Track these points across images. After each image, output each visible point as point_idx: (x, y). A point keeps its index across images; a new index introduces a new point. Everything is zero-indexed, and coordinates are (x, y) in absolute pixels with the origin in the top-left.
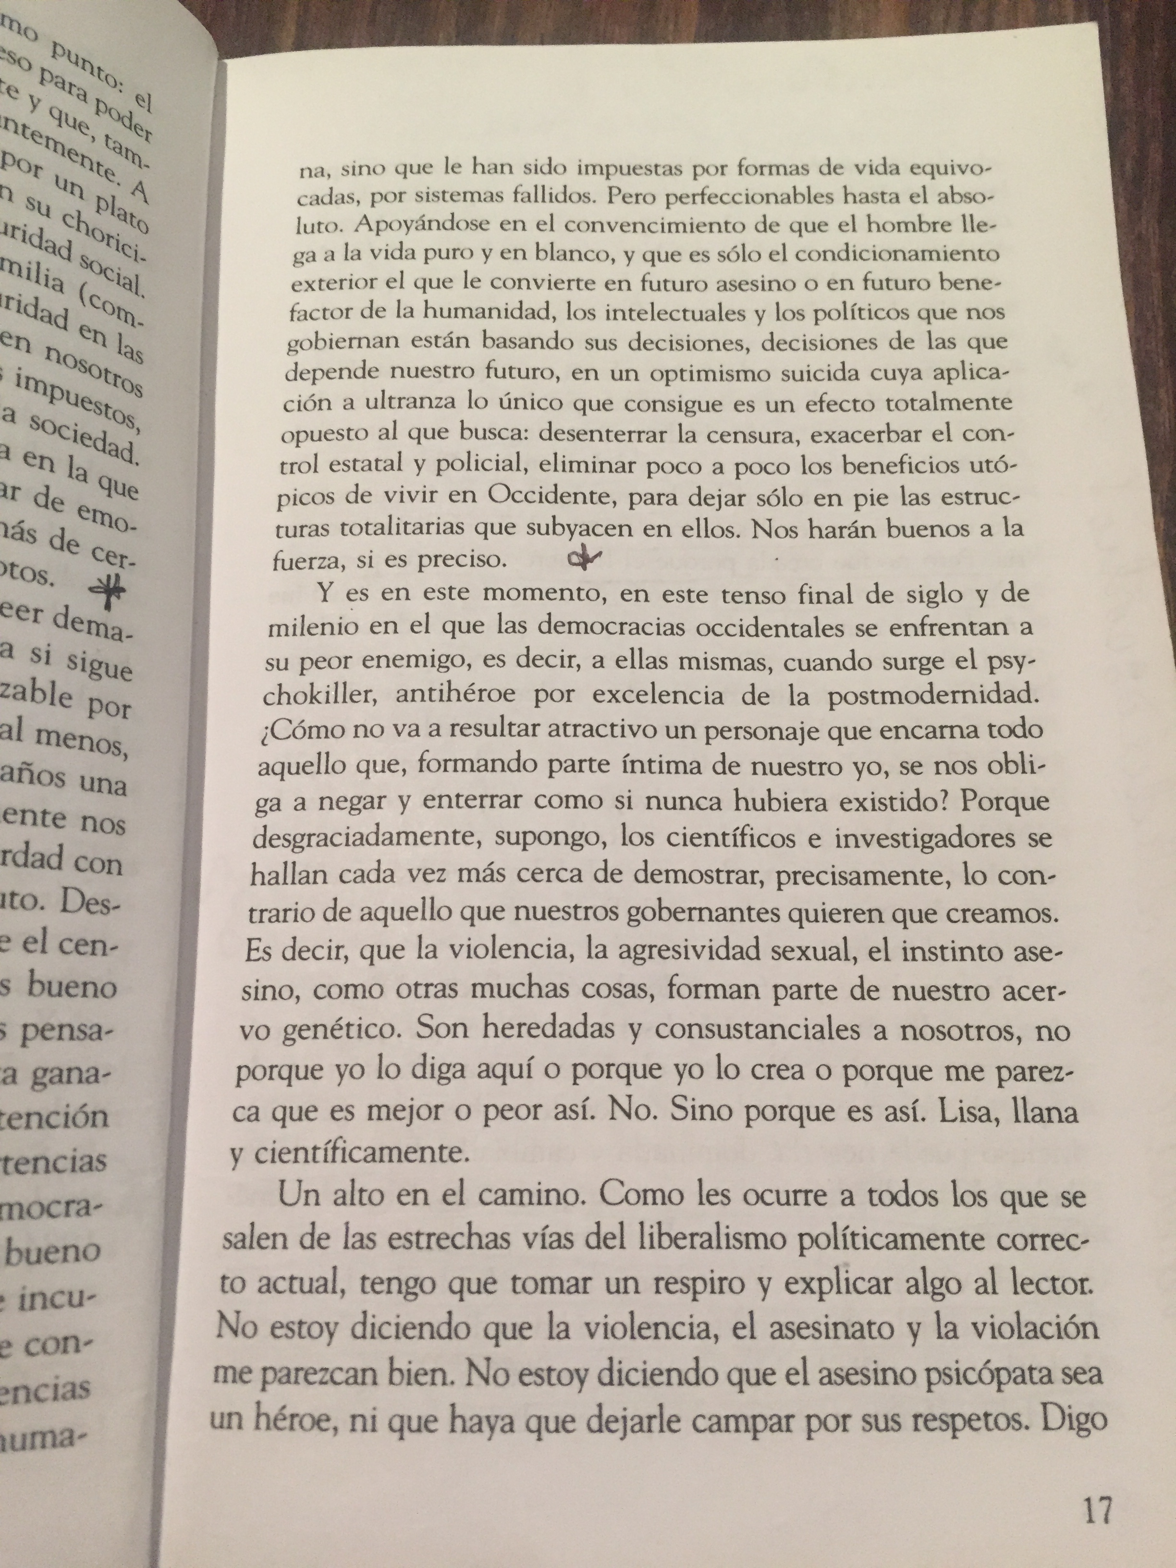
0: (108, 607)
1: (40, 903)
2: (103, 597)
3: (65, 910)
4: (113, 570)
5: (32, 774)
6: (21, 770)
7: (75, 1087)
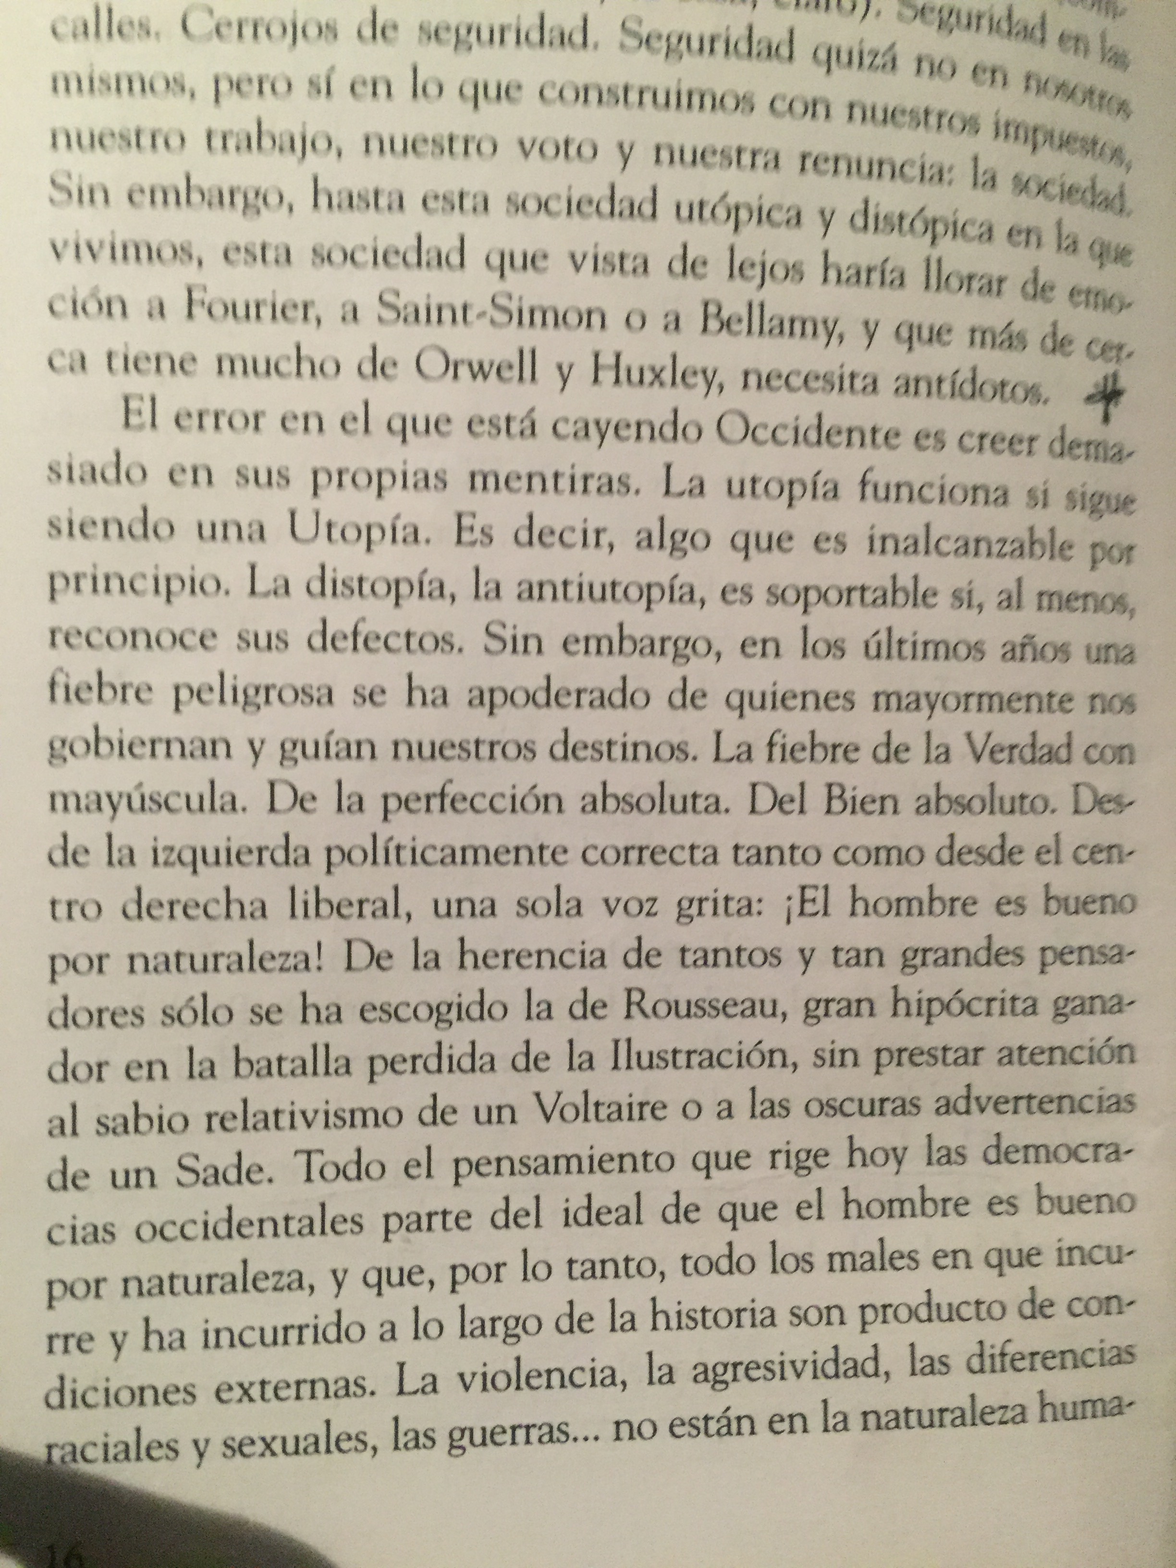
0: (1106, 418)
1: (1052, 804)
2: (1100, 407)
3: (1076, 811)
4: (1110, 368)
5: (1035, 650)
6: (1023, 646)
7: (1098, 1018)
